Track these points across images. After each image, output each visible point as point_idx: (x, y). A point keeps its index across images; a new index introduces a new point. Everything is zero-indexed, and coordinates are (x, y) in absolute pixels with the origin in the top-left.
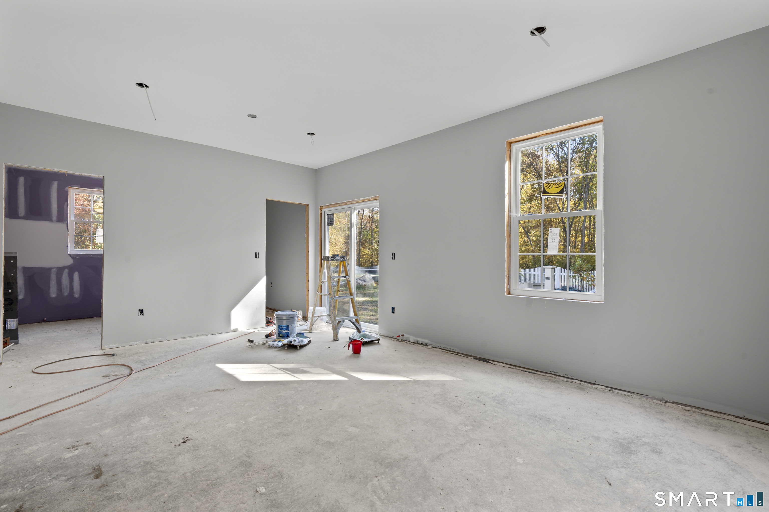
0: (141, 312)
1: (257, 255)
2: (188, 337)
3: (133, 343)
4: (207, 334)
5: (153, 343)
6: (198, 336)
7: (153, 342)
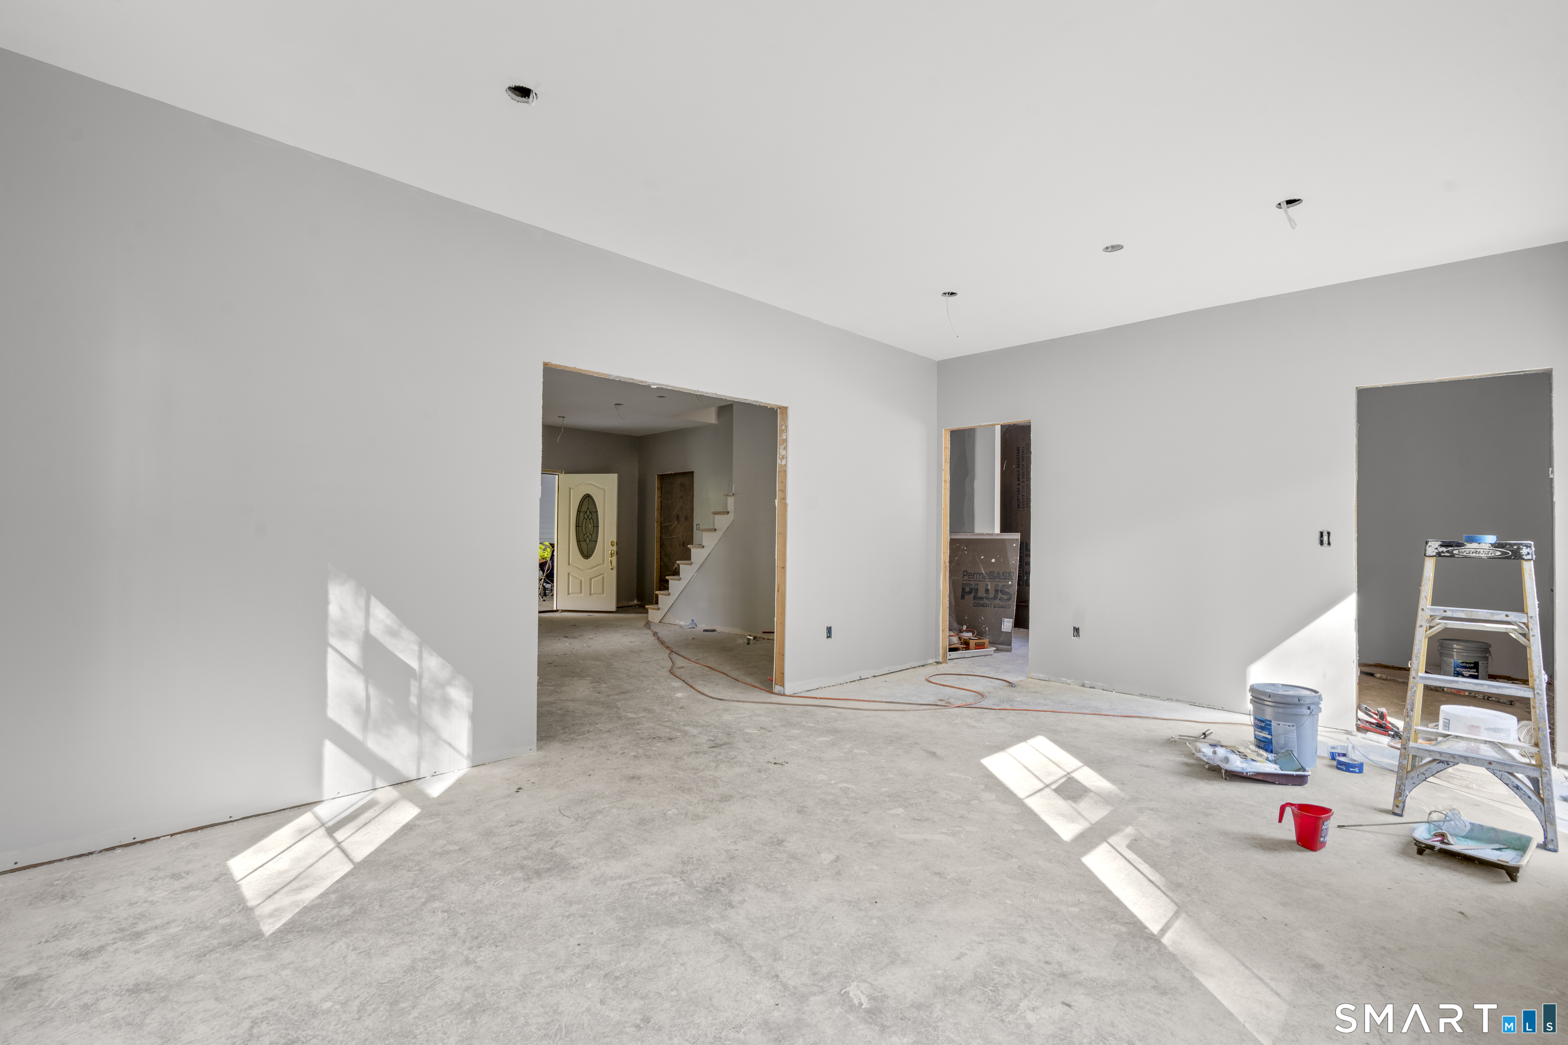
0: (1076, 630)
1: (1324, 538)
2: (1152, 697)
3: (1065, 679)
4: (1190, 702)
5: (1092, 689)
6: (1172, 700)
7: (1094, 688)
